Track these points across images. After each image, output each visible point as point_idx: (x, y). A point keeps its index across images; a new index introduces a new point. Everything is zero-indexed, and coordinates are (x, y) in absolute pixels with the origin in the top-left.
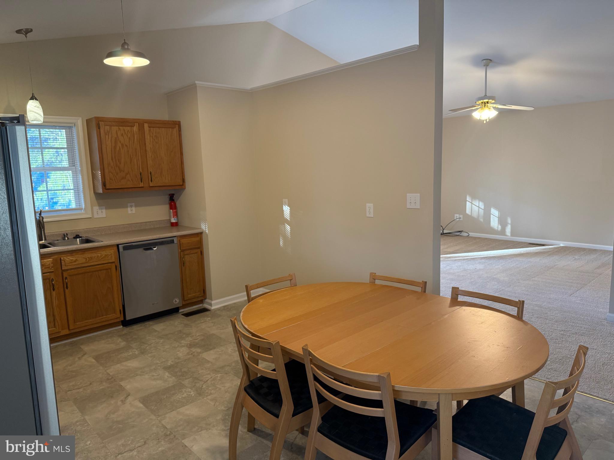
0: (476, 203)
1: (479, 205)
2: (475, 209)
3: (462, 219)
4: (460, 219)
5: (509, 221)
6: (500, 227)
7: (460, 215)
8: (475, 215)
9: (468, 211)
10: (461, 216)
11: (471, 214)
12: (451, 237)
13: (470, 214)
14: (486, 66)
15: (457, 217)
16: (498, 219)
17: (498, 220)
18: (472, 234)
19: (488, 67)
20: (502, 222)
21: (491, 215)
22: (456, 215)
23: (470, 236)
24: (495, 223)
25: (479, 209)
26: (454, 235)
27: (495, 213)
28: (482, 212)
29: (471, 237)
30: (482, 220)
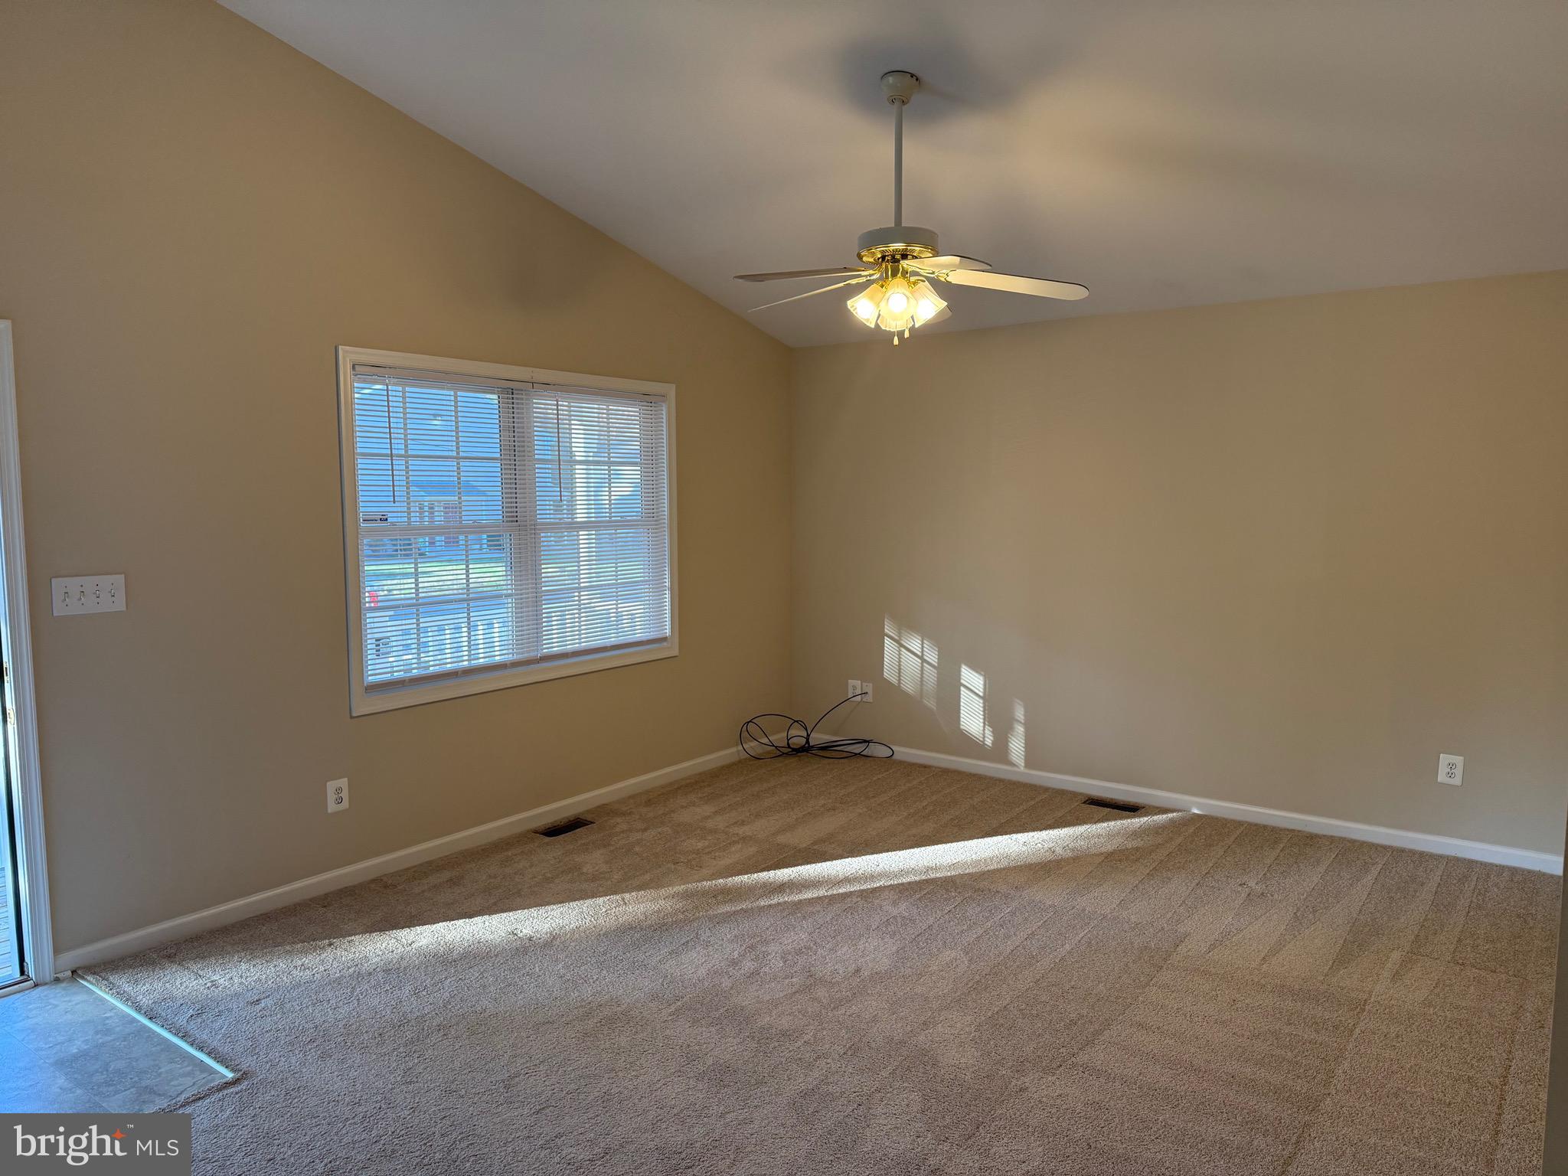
0: (915, 643)
1: (923, 651)
2: (911, 663)
3: (869, 698)
4: (866, 698)
5: (1020, 713)
6: (988, 732)
7: (864, 684)
8: (909, 686)
9: (889, 673)
10: (869, 688)
11: (899, 682)
12: (836, 761)
13: (894, 681)
14: (901, 100)
15: (854, 688)
16: (984, 703)
17: (984, 707)
18: (903, 752)
19: (905, 108)
20: (996, 714)
21: (962, 688)
22: (851, 682)
23: (894, 757)
24: (972, 719)
25: (922, 664)
26: (845, 755)
27: (972, 679)
28: (931, 675)
29: (901, 762)
30: (931, 703)
